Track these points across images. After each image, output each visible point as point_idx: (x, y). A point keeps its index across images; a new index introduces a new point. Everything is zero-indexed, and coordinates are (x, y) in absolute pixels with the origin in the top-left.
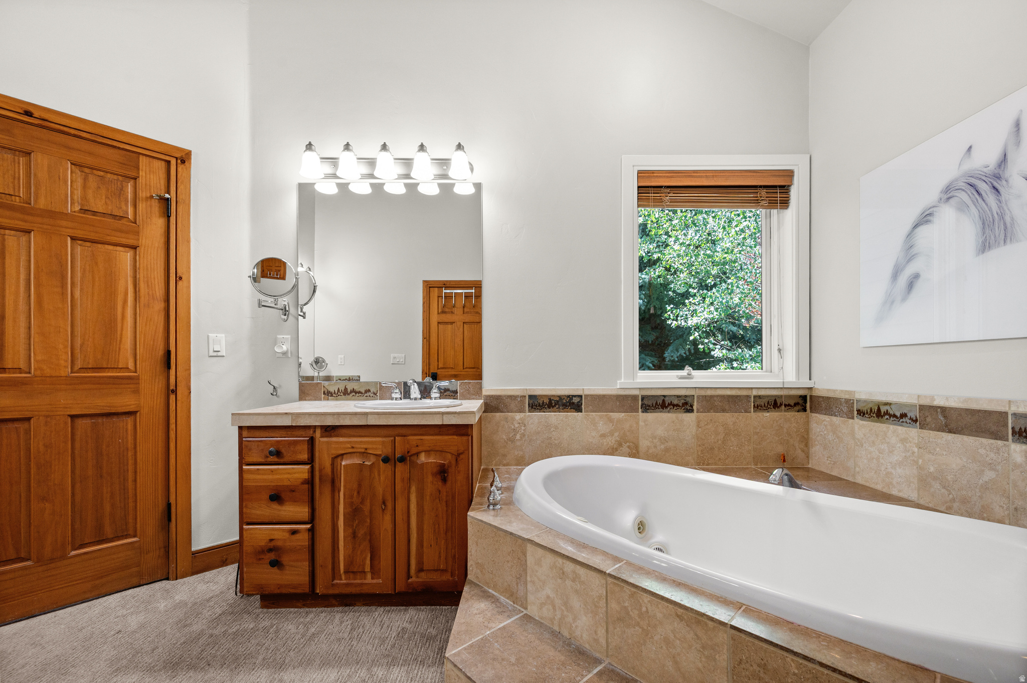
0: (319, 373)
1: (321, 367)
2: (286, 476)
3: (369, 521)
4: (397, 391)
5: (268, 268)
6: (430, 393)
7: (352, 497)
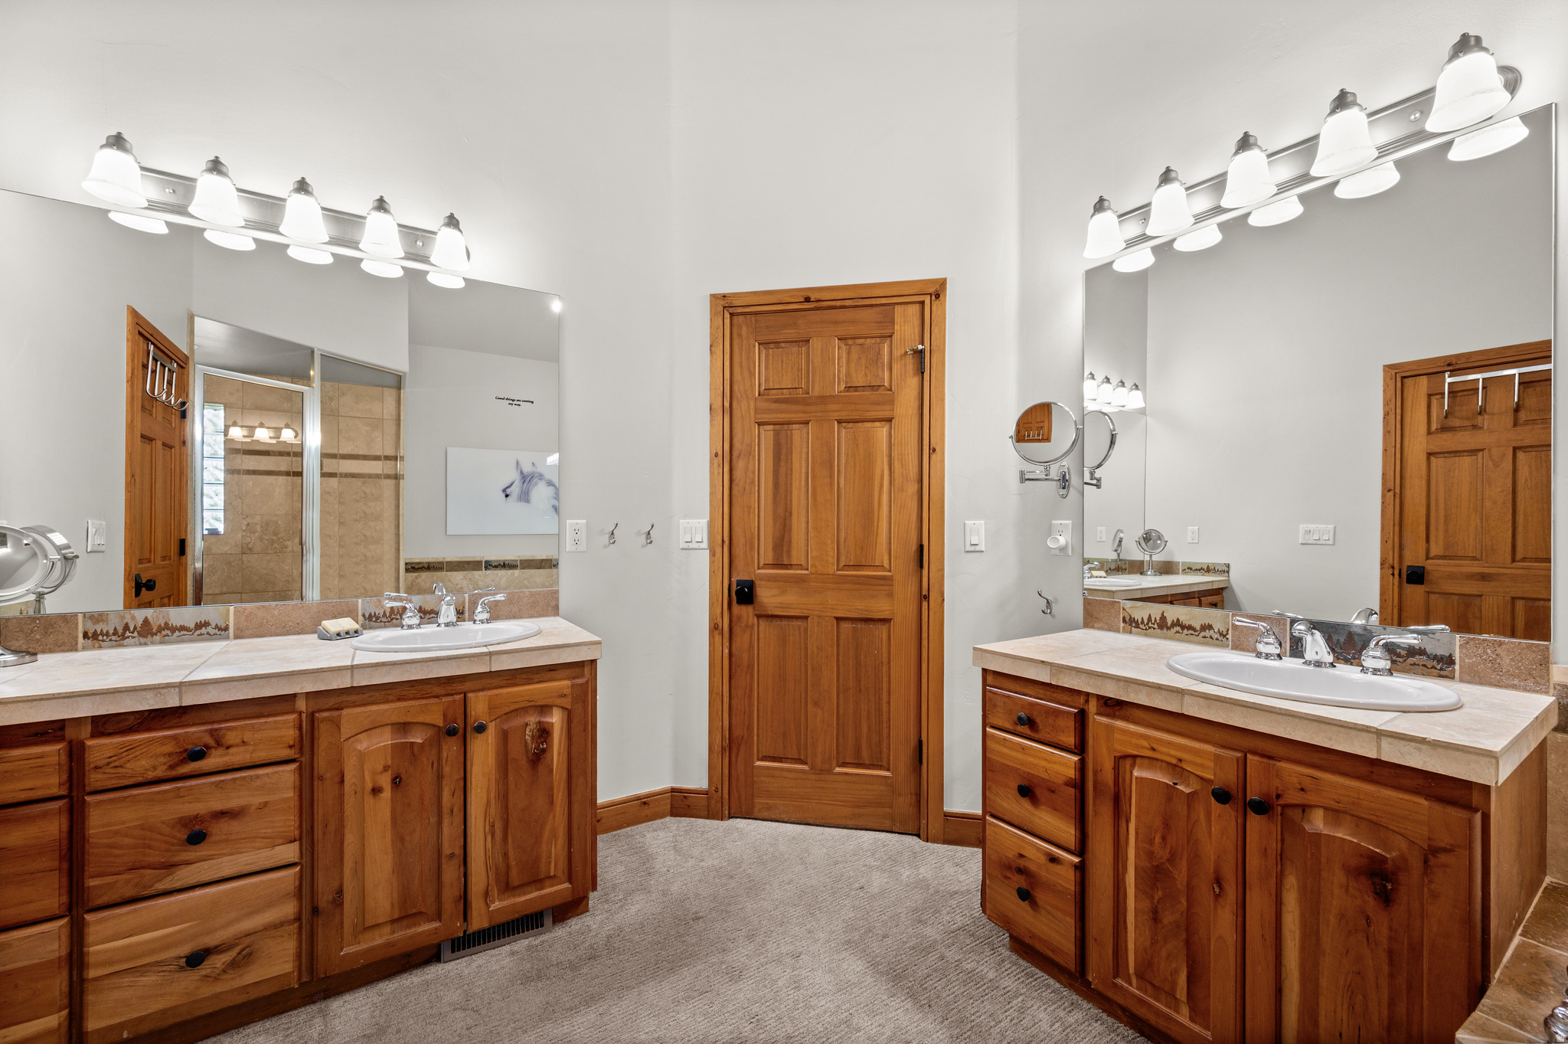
0: (1151, 556)
1: (1155, 547)
2: (1043, 763)
3: (1184, 900)
4: (1271, 640)
5: (1025, 426)
6: (1361, 655)
7: (1151, 842)
